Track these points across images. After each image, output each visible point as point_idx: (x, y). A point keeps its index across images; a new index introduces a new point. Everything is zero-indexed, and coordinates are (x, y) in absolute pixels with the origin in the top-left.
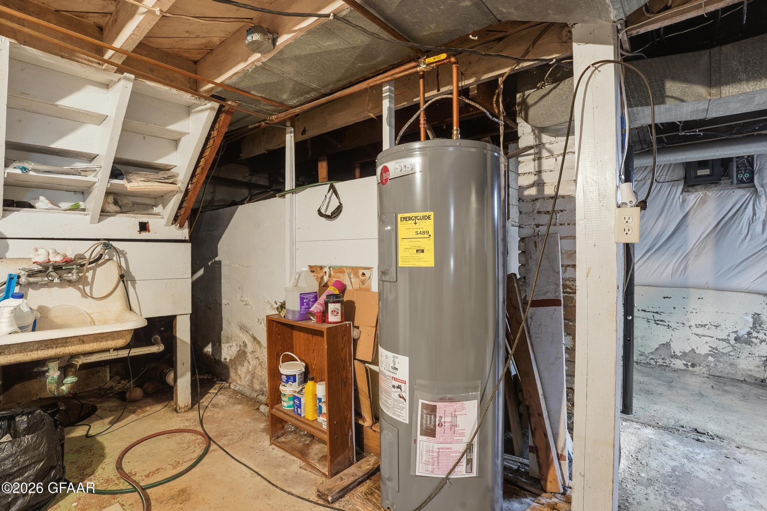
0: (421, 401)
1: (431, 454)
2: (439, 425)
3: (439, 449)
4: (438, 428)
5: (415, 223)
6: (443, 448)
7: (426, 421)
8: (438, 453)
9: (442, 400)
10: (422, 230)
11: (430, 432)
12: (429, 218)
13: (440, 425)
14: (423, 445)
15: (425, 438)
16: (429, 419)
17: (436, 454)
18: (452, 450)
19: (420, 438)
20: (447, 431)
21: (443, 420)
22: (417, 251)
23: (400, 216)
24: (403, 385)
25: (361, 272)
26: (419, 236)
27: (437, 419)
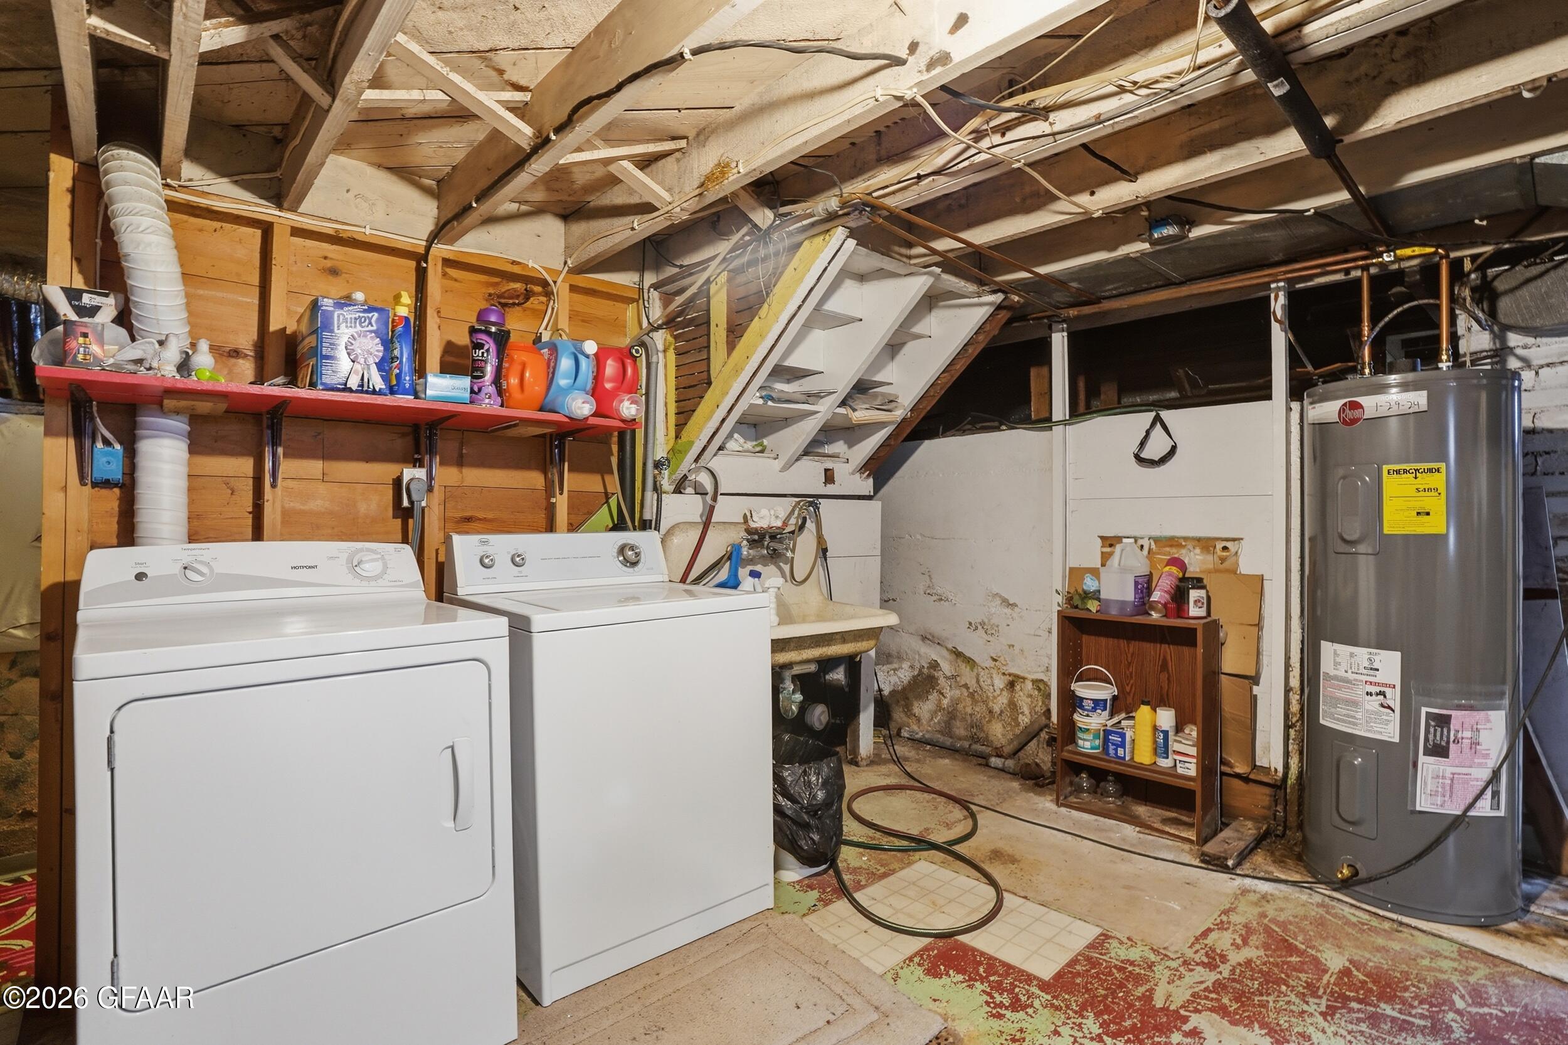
0: (1424, 710)
1: (1441, 781)
2: (1454, 741)
3: (1453, 774)
4: (1452, 745)
5: (1416, 478)
6: (1459, 774)
7: (1435, 736)
8: (1452, 780)
9: (1460, 707)
10: (1427, 487)
11: (1440, 751)
12: (1438, 470)
13: (1456, 741)
14: (1427, 770)
15: (1431, 759)
16: (1438, 734)
17: (1449, 782)
18: (1472, 777)
19: (1422, 759)
20: (1466, 750)
21: (1460, 735)
22: (1418, 514)
23: (1385, 468)
24: (1388, 691)
25: (1219, 545)
26: (1422, 494)
27: (1452, 733)
